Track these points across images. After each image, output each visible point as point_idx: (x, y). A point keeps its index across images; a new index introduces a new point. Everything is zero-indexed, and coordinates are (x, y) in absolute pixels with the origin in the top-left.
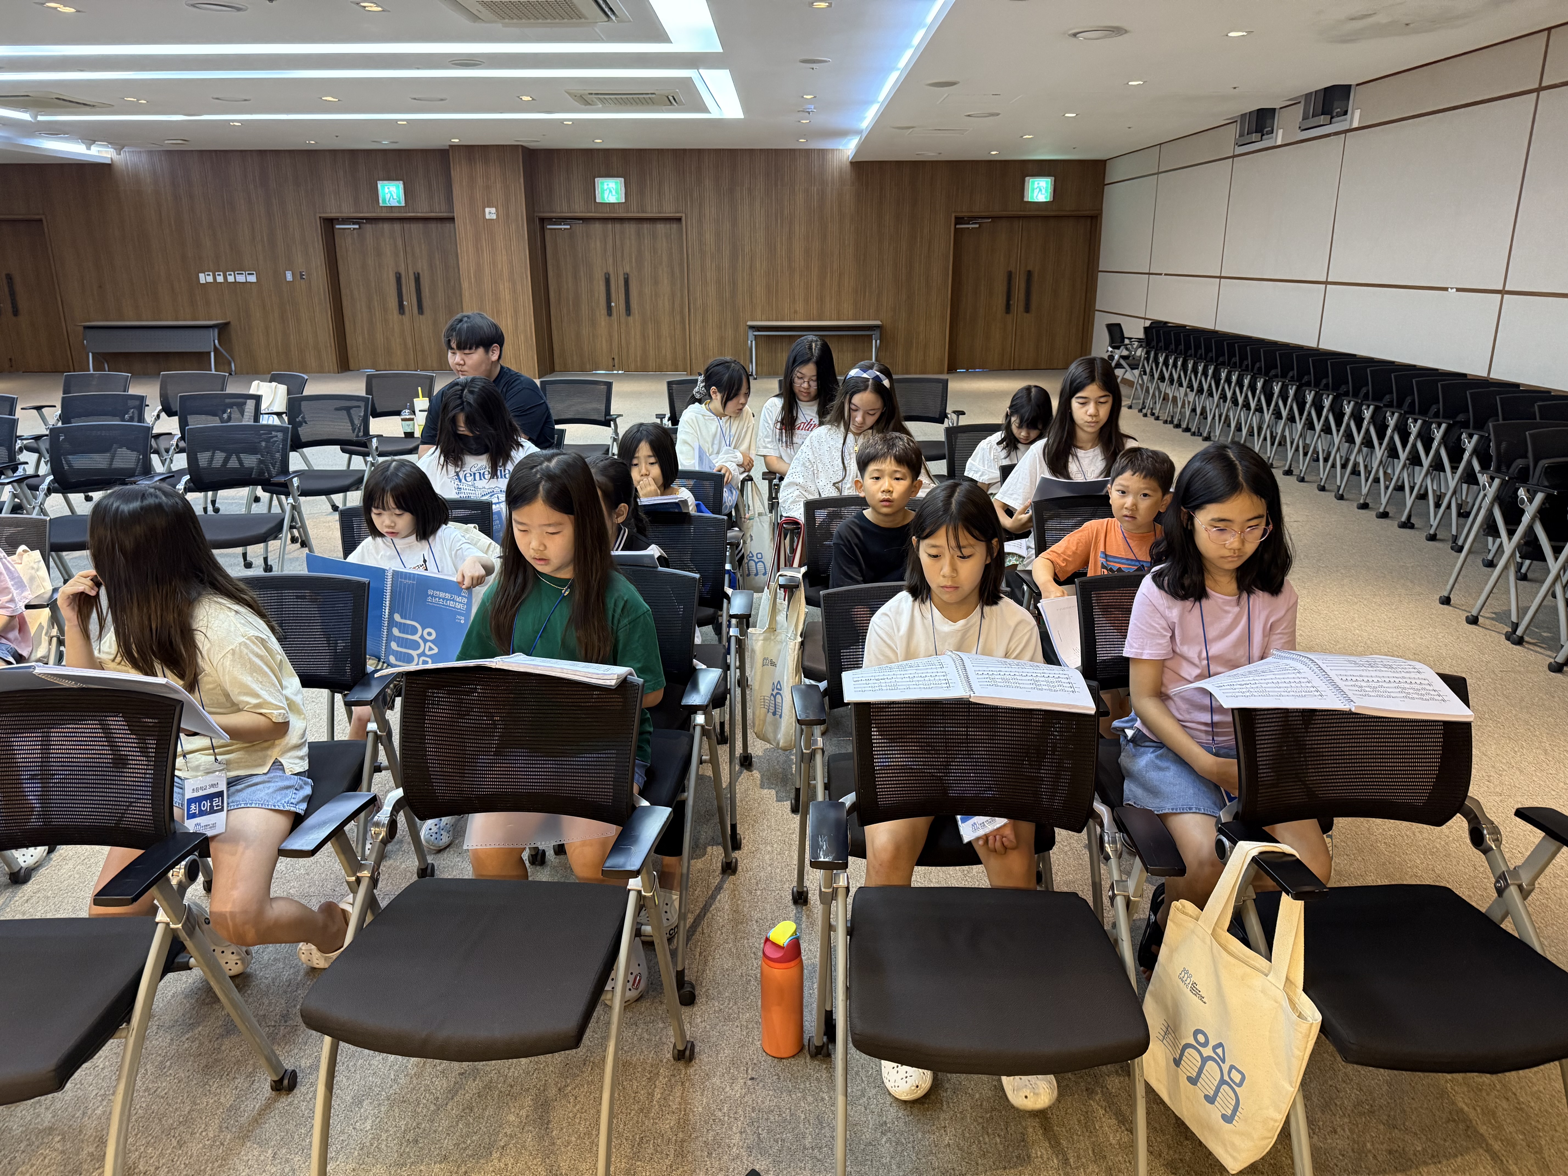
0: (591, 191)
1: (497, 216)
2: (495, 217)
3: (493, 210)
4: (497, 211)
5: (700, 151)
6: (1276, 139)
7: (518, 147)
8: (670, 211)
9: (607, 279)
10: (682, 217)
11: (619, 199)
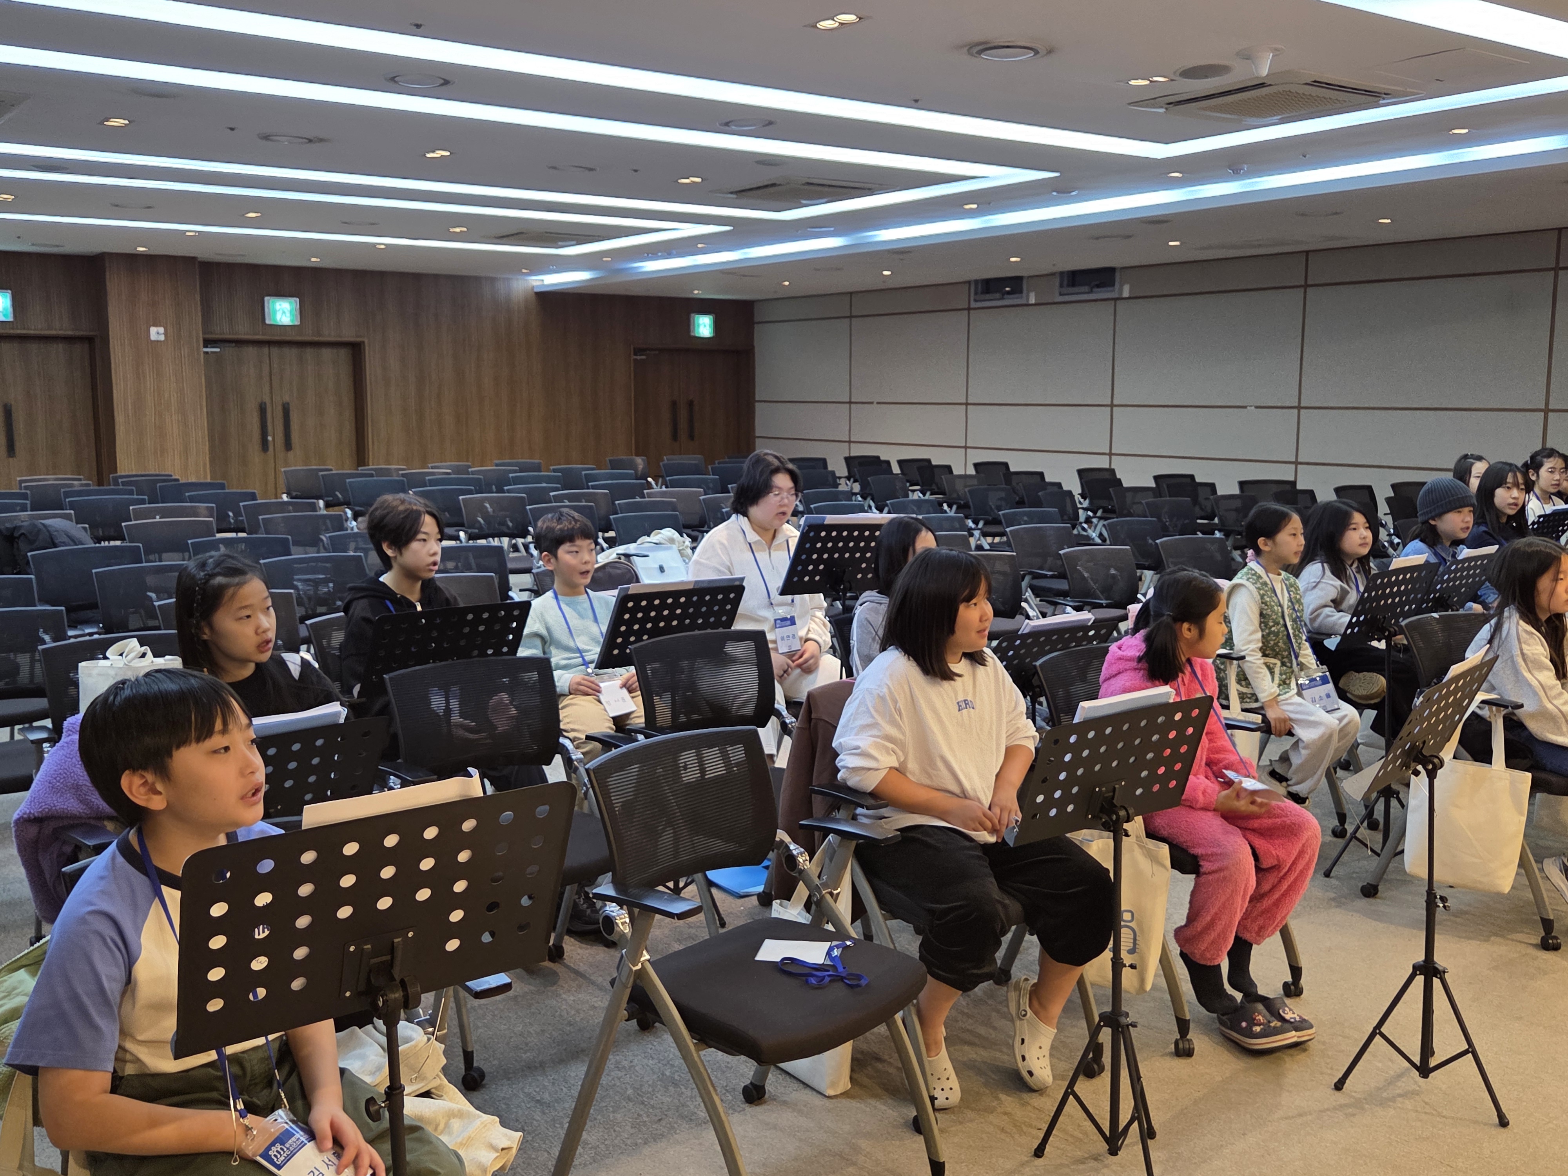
0: (259, 311)
1: (165, 336)
2: (162, 338)
3: (161, 330)
4: (166, 330)
5: (382, 274)
6: (1028, 299)
7: (193, 259)
8: (348, 335)
9: (262, 410)
10: (364, 342)
11: (291, 321)
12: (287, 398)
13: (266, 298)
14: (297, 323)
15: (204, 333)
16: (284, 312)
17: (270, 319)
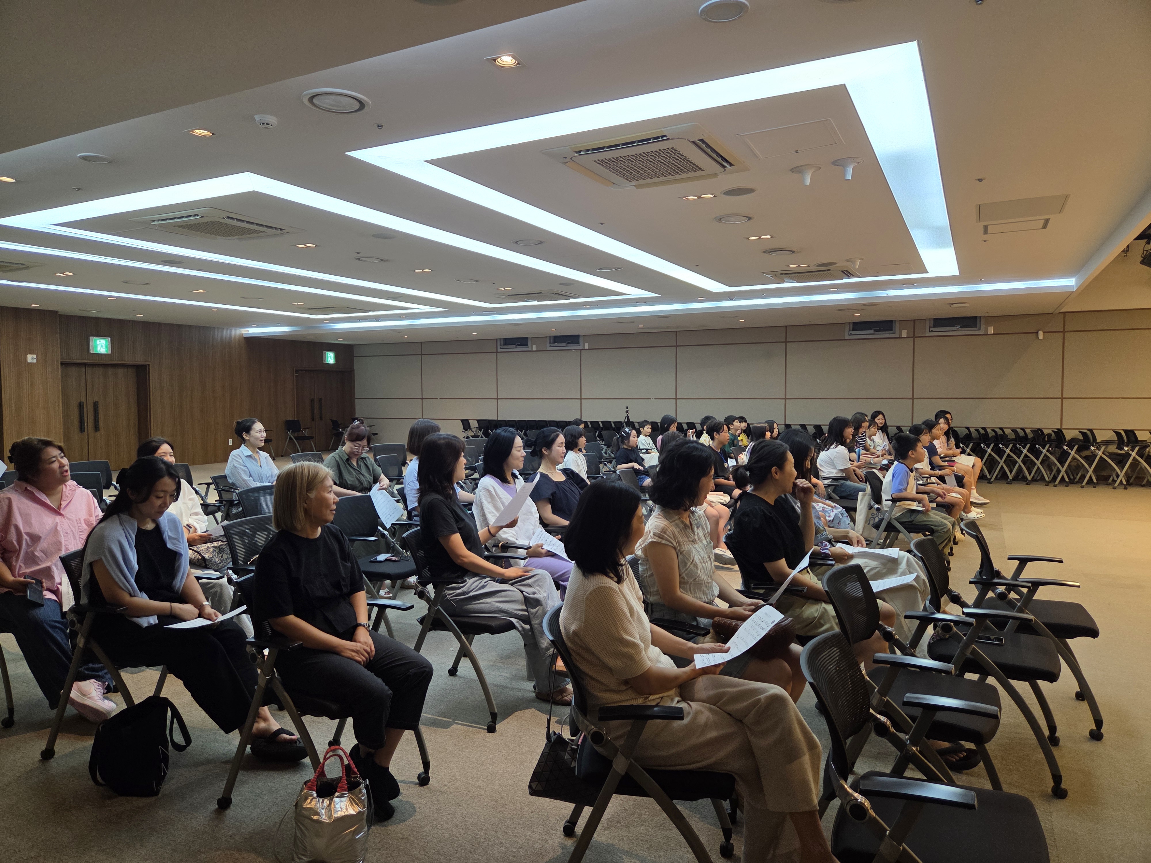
0: (87, 345)
1: (37, 360)
3: (34, 356)
4: (37, 357)
5: (160, 324)
6: (532, 348)
7: (56, 312)
8: (139, 360)
9: (81, 406)
10: (149, 365)
11: (106, 351)
12: (96, 399)
13: (91, 338)
14: (110, 352)
15: (61, 359)
16: (102, 346)
17: (93, 350)
